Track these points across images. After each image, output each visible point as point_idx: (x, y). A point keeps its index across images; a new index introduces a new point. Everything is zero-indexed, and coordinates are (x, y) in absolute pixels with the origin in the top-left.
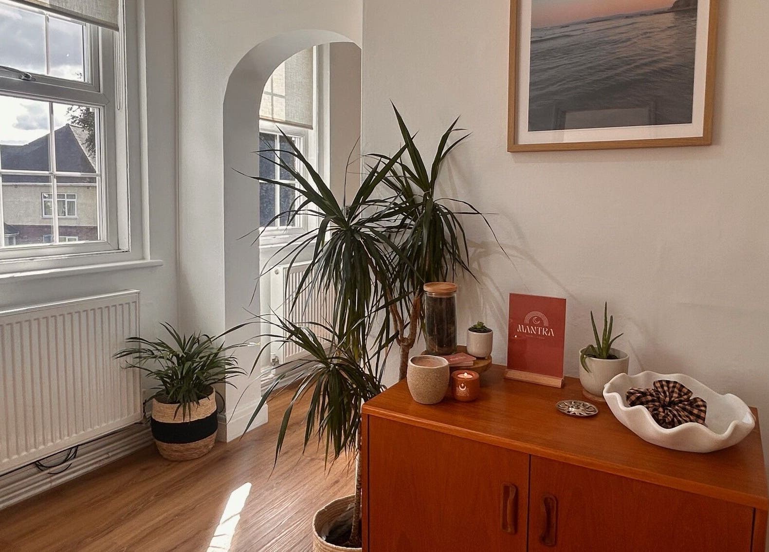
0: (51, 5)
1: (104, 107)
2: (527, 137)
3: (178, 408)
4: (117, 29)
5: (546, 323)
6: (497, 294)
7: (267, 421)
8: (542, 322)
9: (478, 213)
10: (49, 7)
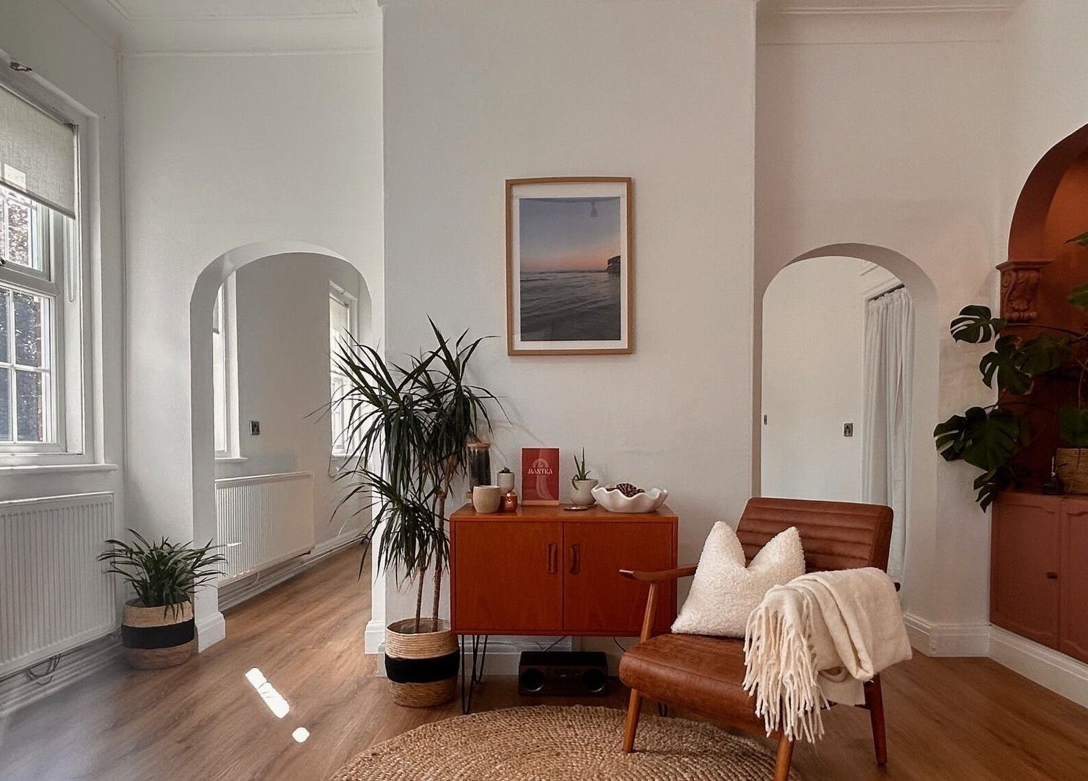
0: (27, 190)
1: (55, 297)
2: (520, 345)
3: (166, 611)
4: (74, 218)
5: (547, 466)
6: (501, 457)
7: (224, 637)
8: (544, 466)
9: (492, 397)
10: (25, 191)
